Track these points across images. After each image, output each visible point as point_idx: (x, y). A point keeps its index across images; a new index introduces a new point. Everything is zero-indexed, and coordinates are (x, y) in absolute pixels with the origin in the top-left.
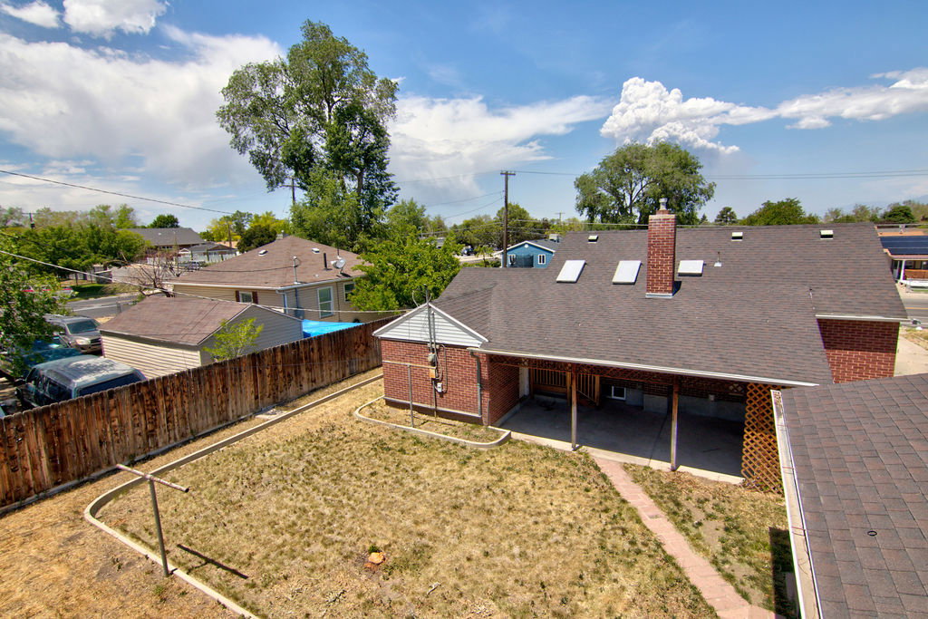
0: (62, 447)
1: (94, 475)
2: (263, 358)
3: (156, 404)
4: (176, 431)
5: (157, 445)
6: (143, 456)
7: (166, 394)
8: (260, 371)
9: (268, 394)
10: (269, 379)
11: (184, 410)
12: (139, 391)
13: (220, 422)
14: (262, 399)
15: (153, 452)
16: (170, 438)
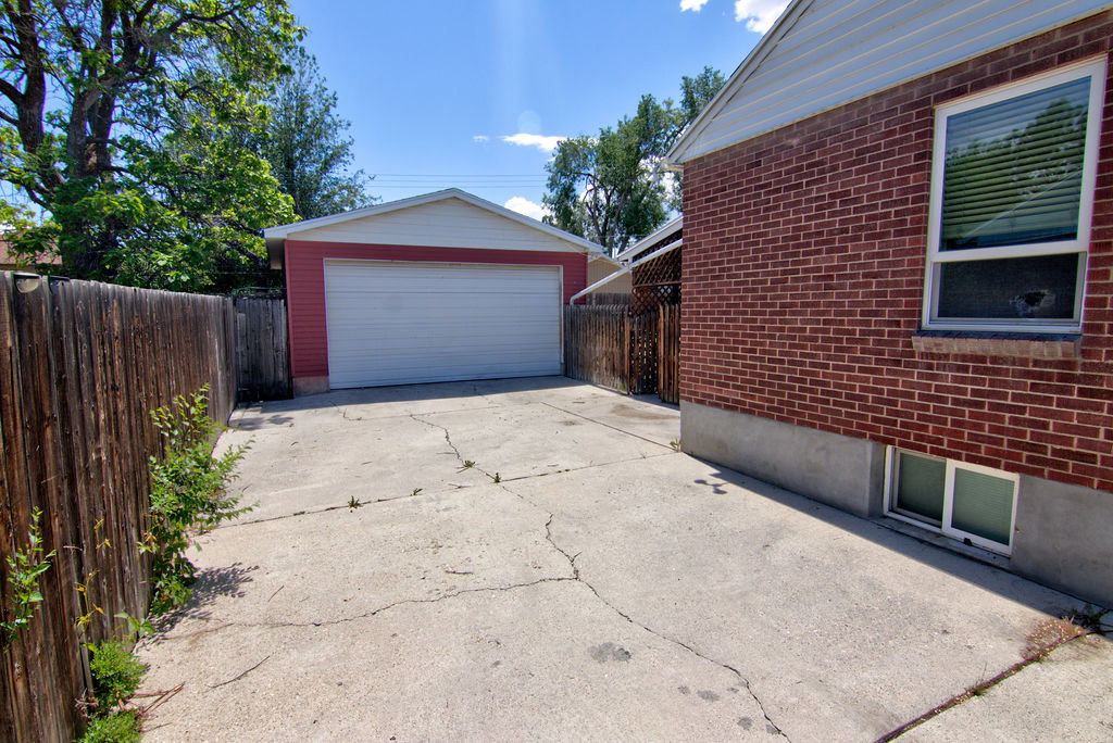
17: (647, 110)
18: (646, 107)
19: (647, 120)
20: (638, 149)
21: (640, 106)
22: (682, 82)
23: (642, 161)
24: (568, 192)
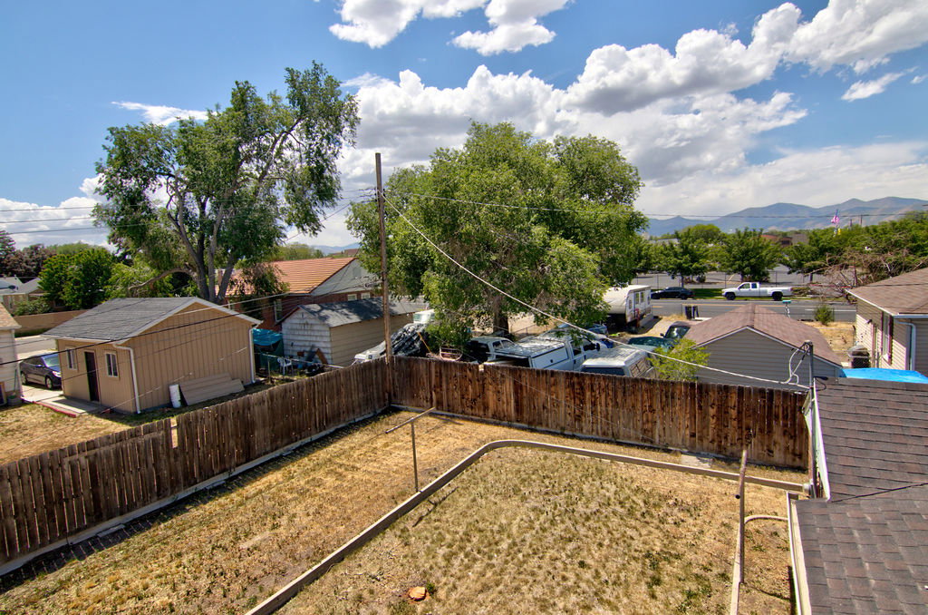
0: (522, 398)
1: (538, 428)
2: (707, 392)
3: (584, 394)
4: (599, 427)
5: (582, 430)
6: (571, 433)
7: (592, 390)
8: (700, 407)
9: (710, 438)
10: (713, 421)
11: (607, 411)
12: (571, 379)
13: (643, 440)
14: (701, 439)
15: (578, 434)
16: (593, 430)
17: (244, 101)
18: (242, 97)
19: (246, 114)
20: (237, 149)
21: (234, 95)
22: (287, 74)
23: (245, 166)
24: (134, 200)
